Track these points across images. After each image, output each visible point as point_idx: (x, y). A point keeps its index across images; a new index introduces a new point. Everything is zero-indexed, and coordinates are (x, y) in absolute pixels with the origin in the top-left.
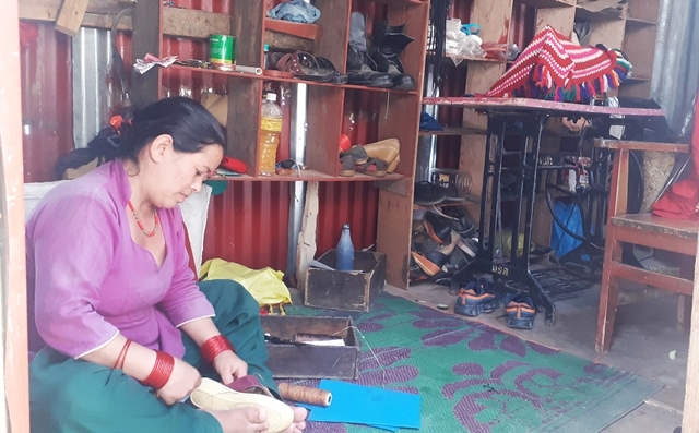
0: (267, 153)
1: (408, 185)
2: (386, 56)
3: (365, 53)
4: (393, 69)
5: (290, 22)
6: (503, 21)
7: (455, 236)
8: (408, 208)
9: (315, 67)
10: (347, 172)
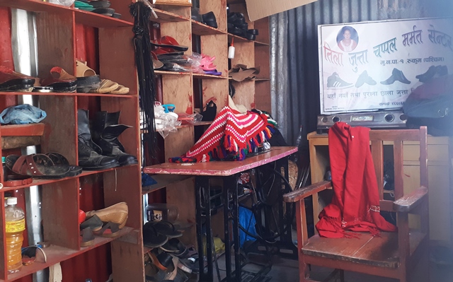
0: (13, 253)
1: (137, 235)
2: (107, 140)
3: (90, 141)
4: (116, 150)
5: (18, 126)
6: (188, 97)
7: (175, 261)
8: (139, 253)
9: (50, 165)
10: (88, 243)
